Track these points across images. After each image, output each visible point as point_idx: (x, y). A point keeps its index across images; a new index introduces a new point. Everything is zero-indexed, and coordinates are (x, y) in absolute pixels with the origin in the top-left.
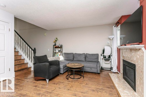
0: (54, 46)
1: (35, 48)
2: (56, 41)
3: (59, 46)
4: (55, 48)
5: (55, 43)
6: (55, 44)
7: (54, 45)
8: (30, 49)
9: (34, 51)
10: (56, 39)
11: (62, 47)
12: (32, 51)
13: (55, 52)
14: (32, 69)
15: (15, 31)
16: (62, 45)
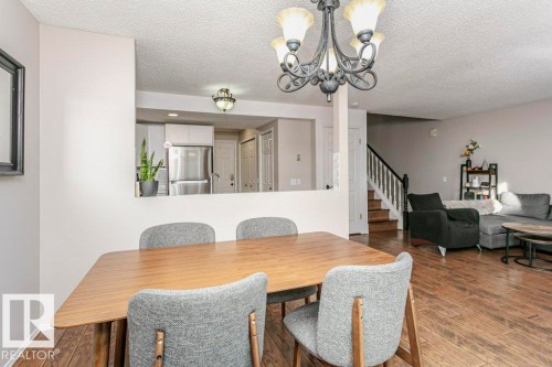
0: (465, 168)
1: (405, 175)
2: (471, 151)
3: (485, 168)
4: (468, 172)
5: (466, 158)
6: (469, 161)
7: (463, 166)
8: (395, 178)
9: (405, 181)
10: (471, 147)
11: (496, 170)
12: (400, 183)
13: (468, 185)
14: (400, 226)
15: (368, 146)
16: (496, 165)
